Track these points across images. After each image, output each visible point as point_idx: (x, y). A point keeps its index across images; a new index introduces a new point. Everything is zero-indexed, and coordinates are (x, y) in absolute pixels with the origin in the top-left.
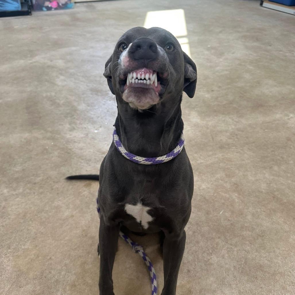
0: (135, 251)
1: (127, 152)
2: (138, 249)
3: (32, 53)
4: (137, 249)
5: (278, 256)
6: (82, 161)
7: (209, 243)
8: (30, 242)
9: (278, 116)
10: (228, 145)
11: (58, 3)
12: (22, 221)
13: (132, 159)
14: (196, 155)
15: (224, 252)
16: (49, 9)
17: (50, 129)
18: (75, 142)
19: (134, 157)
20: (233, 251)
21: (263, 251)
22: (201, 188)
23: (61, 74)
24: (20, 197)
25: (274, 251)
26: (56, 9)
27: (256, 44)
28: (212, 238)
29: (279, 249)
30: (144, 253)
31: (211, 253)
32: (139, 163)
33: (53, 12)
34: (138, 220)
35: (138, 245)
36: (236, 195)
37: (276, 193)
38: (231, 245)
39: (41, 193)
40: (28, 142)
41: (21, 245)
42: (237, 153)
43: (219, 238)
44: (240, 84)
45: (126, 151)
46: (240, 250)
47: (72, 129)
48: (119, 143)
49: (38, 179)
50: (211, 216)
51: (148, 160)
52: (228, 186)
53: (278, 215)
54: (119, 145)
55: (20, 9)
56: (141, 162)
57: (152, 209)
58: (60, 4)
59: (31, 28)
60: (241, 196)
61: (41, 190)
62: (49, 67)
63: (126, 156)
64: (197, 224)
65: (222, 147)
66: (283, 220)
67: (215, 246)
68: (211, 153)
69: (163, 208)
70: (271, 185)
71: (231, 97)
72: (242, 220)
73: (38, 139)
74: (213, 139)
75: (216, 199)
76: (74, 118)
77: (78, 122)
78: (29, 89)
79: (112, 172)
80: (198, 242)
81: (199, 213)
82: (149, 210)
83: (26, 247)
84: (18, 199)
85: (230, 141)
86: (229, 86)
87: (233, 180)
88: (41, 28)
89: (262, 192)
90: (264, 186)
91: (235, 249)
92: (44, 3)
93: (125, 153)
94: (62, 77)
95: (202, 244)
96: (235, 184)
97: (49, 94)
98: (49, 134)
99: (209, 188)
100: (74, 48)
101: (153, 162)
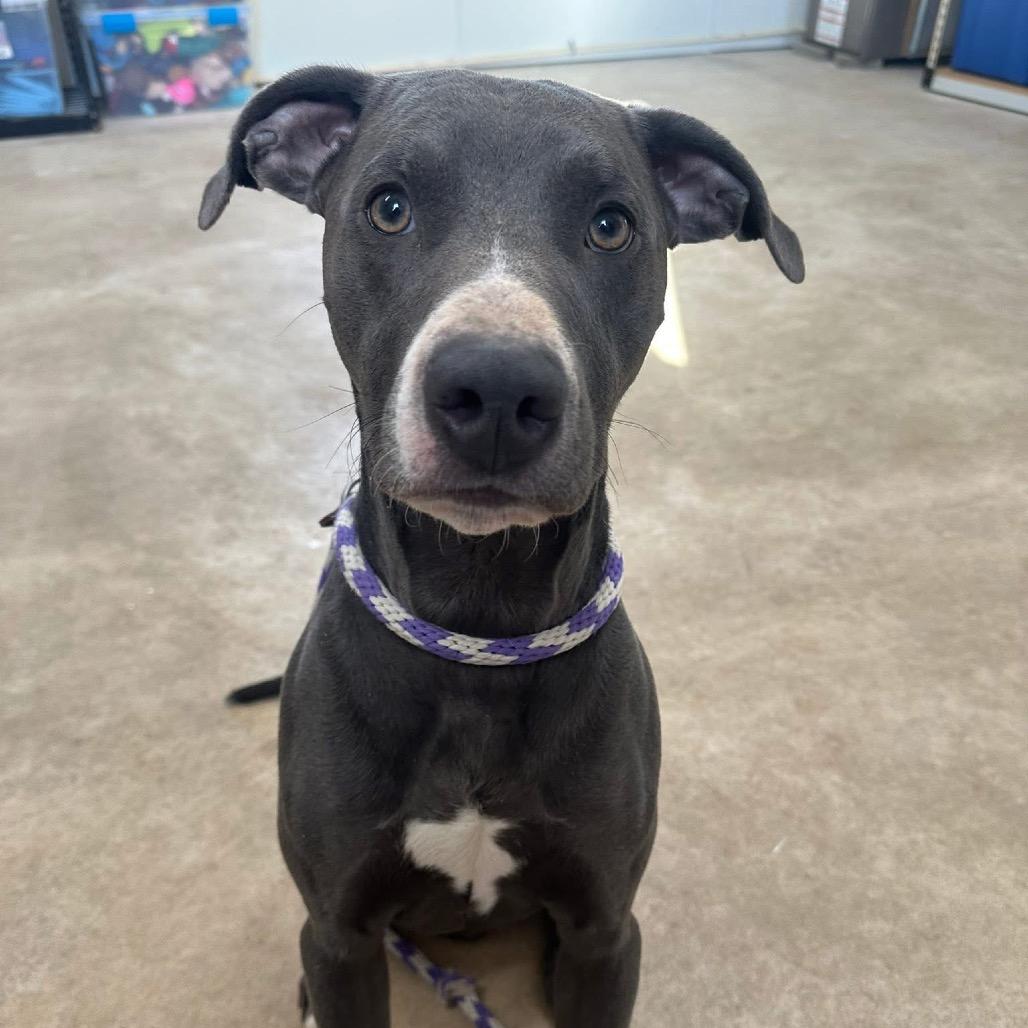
0: (443, 1002)
1: (410, 617)
2: (456, 994)
3: (96, 265)
4: (450, 991)
5: (996, 1017)
6: (259, 656)
7: (730, 968)
8: (50, 969)
9: (990, 481)
10: (807, 588)
11: (197, 89)
12: (22, 886)
13: (434, 645)
14: (684, 629)
15: (787, 1001)
16: (163, 107)
17: (142, 538)
18: (234, 584)
19: (444, 638)
20: (824, 997)
21: (937, 998)
22: (703, 755)
23: (197, 337)
24: (20, 792)
25: (980, 998)
26: (190, 108)
27: (907, 221)
28: (744, 948)
29: (998, 987)
30: (481, 1008)
31: (738, 1008)
32: (464, 661)
33: (179, 118)
34: (460, 885)
35: (456, 977)
36: (836, 778)
37: (986, 771)
38: (815, 972)
39: (99, 779)
40: (64, 587)
41: (12, 979)
42: (839, 618)
43: (769, 946)
44: (849, 366)
45: (404, 615)
46: (848, 993)
47: (227, 538)
48: (370, 581)
49: (91, 726)
50: (739, 860)
51: (501, 647)
52: (803, 744)
53: (995, 855)
54: (372, 587)
55: (58, 109)
56: (471, 656)
57: (515, 826)
58: (205, 92)
59: (98, 177)
60: (852, 784)
61: (99, 768)
62: (152, 311)
63: (406, 635)
64: (686, 893)
65: (783, 599)
66: (1012, 873)
67: (754, 977)
68: (740, 621)
69: (560, 825)
70: (968, 739)
71: (815, 414)
72: (857, 876)
73: (98, 573)
74: (749, 568)
75: (757, 797)
76: (236, 497)
77: (250, 509)
78: (76, 392)
79: (338, 698)
80: (687, 965)
81: (694, 851)
82: (505, 832)
83: (32, 987)
84: (12, 802)
85: (814, 575)
86: (811, 373)
87: (825, 721)
88: (132, 175)
89: (932, 767)
90: (938, 745)
91: (832, 991)
92: (144, 88)
93: (404, 623)
94: (197, 349)
95: (702, 970)
96: (831, 737)
97: (147, 410)
98: (140, 557)
99: (730, 753)
100: (247, 245)
101: (520, 655)
